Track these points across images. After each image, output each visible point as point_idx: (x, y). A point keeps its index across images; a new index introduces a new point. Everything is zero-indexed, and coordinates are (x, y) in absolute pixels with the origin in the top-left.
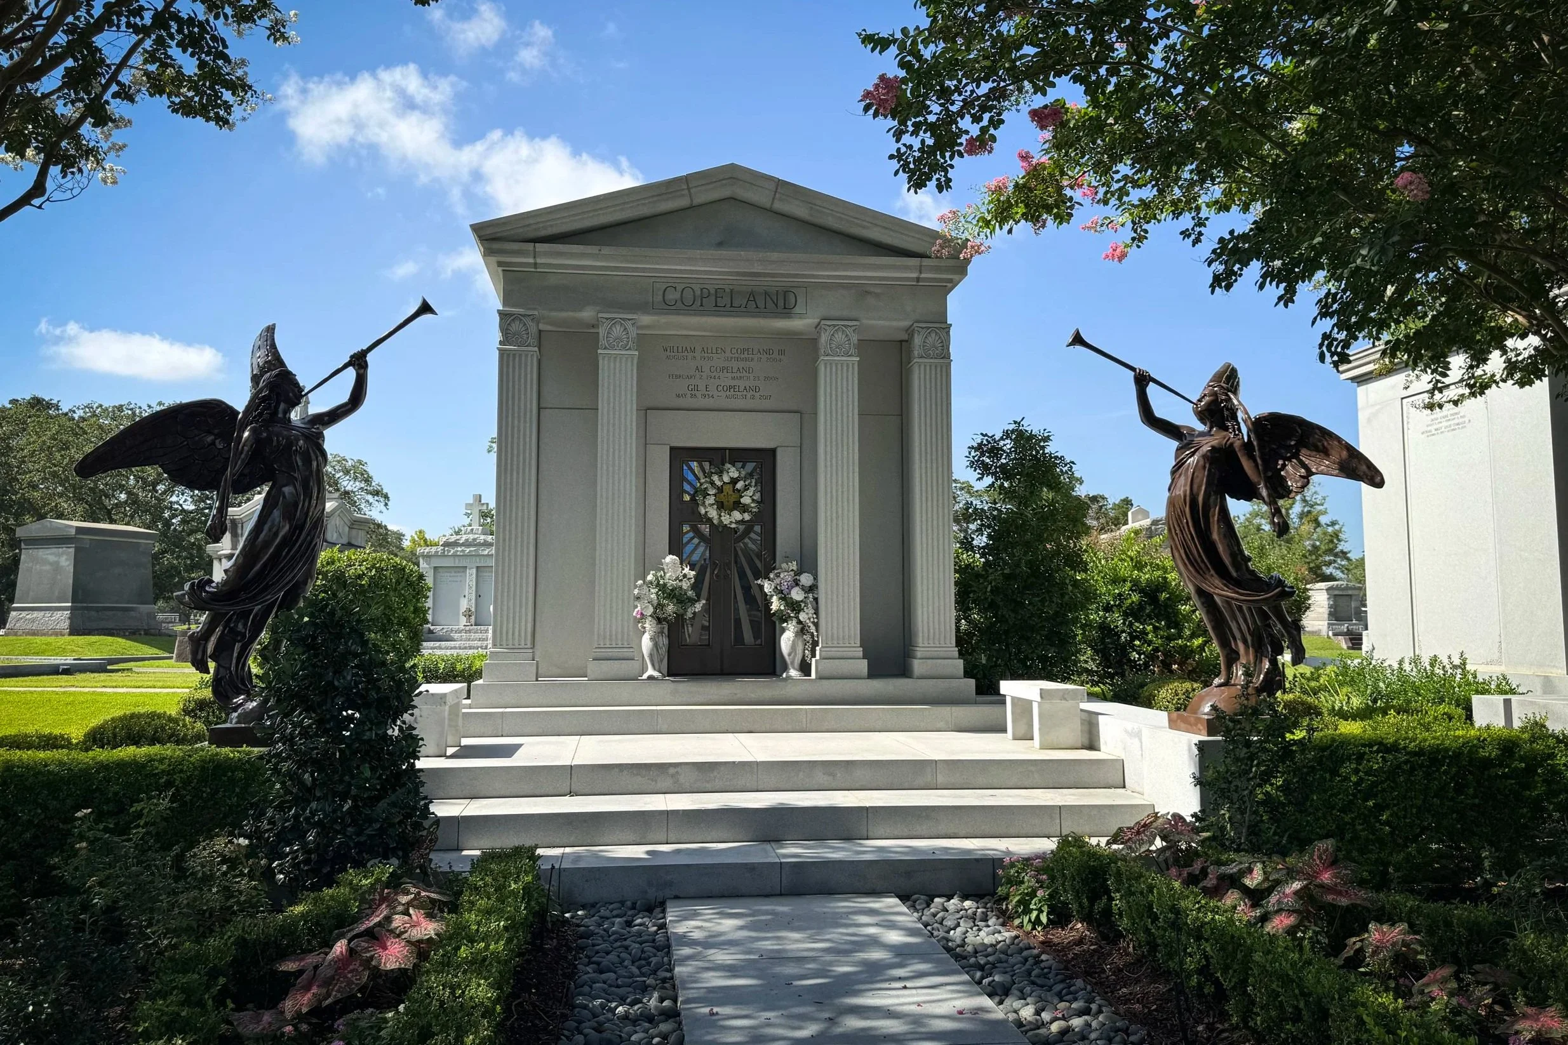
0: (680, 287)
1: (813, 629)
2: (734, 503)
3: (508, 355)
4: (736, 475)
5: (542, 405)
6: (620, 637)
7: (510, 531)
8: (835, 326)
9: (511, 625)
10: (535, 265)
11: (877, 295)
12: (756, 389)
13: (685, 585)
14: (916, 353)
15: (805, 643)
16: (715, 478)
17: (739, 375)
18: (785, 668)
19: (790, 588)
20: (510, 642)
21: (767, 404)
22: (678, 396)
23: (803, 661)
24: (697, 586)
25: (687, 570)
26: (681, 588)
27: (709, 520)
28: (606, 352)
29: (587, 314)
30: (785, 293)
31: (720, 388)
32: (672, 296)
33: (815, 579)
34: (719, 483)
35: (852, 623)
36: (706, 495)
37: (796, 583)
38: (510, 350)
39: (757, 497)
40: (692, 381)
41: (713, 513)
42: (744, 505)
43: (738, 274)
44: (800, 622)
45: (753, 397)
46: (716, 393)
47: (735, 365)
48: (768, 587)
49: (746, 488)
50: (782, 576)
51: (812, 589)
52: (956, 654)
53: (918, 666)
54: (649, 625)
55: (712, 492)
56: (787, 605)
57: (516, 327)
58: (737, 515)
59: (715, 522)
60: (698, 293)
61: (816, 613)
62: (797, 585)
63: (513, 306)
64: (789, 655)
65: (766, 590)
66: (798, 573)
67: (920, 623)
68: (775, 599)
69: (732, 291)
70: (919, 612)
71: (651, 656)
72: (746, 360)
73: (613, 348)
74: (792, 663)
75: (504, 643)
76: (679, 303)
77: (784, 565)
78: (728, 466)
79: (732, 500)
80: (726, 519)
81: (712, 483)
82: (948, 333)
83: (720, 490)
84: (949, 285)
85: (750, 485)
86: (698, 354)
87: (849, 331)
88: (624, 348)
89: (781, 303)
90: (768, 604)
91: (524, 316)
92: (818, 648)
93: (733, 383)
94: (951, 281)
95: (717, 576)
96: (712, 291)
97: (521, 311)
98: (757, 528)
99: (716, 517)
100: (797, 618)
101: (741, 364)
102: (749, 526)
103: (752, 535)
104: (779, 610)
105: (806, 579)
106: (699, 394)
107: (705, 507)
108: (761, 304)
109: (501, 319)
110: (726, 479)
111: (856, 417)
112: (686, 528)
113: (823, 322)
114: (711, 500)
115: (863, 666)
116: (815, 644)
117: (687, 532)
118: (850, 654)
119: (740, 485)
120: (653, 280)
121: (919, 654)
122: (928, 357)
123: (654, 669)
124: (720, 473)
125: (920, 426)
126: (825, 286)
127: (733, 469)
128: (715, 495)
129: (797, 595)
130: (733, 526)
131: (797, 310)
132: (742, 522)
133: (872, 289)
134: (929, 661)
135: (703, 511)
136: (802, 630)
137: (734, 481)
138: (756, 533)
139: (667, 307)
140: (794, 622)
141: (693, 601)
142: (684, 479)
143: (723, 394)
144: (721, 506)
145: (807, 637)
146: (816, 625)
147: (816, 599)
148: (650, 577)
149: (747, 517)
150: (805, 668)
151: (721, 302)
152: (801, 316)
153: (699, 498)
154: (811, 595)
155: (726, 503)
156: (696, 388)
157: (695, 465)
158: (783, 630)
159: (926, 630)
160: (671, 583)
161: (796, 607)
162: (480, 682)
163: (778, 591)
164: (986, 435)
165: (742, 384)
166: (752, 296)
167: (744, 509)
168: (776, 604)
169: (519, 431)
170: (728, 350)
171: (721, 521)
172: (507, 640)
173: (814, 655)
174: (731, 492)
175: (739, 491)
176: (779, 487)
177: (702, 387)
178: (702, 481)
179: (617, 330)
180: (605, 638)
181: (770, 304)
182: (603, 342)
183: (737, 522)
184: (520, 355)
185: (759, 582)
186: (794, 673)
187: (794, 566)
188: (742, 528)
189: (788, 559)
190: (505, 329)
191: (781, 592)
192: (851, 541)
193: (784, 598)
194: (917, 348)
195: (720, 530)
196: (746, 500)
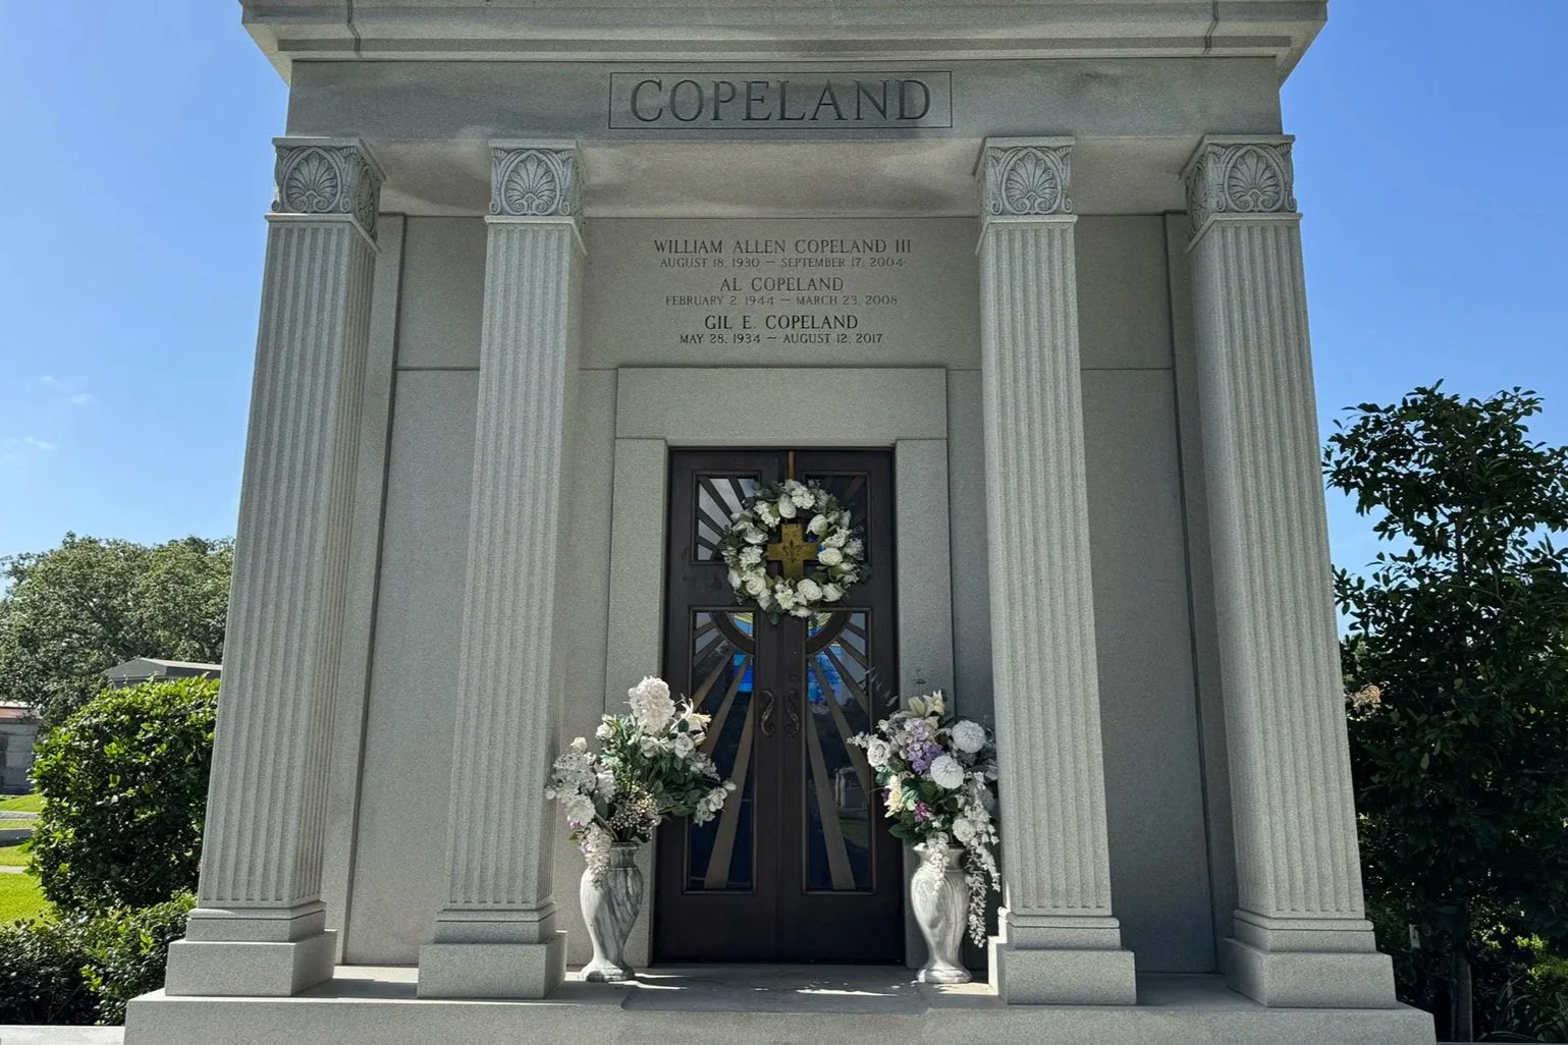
0: (668, 83)
1: (988, 862)
2: (807, 563)
3: (290, 232)
4: (807, 502)
5: (402, 364)
6: (504, 880)
7: (262, 621)
8: (1017, 149)
9: (247, 850)
10: (358, 44)
11: (1114, 82)
12: (849, 322)
13: (682, 748)
14: (1212, 203)
15: (971, 893)
16: (762, 508)
17: (812, 294)
18: (924, 958)
19: (928, 757)
20: (242, 893)
21: (870, 352)
22: (685, 339)
23: (966, 939)
24: (721, 747)
25: (689, 714)
26: (673, 755)
27: (751, 602)
28: (503, 219)
29: (467, 146)
30: (902, 87)
31: (773, 322)
32: (649, 101)
33: (990, 733)
34: (770, 520)
35: (1089, 856)
36: (740, 543)
37: (944, 744)
38: (292, 221)
39: (855, 548)
40: (717, 309)
41: (758, 585)
42: (828, 568)
43: (795, 46)
44: (954, 843)
45: (843, 338)
46: (764, 332)
47: (805, 274)
48: (877, 754)
49: (830, 531)
50: (908, 726)
51: (982, 759)
52: (1370, 939)
53: (1269, 971)
54: (596, 848)
55: (755, 538)
56: (922, 798)
57: (311, 172)
58: (810, 589)
59: (764, 604)
60: (709, 92)
61: (995, 821)
62: (947, 749)
63: (307, 131)
64: (933, 925)
65: (872, 762)
66: (947, 720)
67: (1267, 855)
68: (893, 783)
69: (783, 85)
70: (1263, 821)
71: (597, 922)
72: (828, 263)
73: (518, 211)
74: (941, 945)
75: (228, 893)
76: (667, 115)
77: (914, 702)
78: (791, 483)
79: (801, 557)
80: (785, 598)
81: (757, 521)
82: (1286, 156)
83: (774, 534)
84: (1282, 53)
85: (838, 523)
86: (727, 254)
87: (1051, 159)
88: (545, 210)
89: (893, 108)
90: (881, 794)
91: (329, 149)
92: (1002, 912)
93: (801, 310)
94: (1285, 41)
95: (769, 725)
96: (741, 88)
97: (324, 139)
98: (858, 620)
99: (765, 594)
100: (949, 831)
101: (819, 273)
102: (839, 613)
103: (847, 634)
104: (904, 810)
105: (967, 736)
106: (727, 335)
107: (741, 571)
108: (848, 111)
109: (280, 158)
110: (786, 511)
111: (1076, 380)
112: (703, 619)
113: (990, 143)
114: (752, 556)
115: (1121, 969)
116: (995, 900)
117: (706, 628)
118: (1087, 936)
119: (817, 524)
120: (610, 69)
121: (1270, 939)
122: (1243, 208)
123: (606, 957)
124: (773, 499)
125: (1233, 366)
126: (993, 67)
127: (801, 489)
128: (764, 546)
129: (945, 774)
130: (803, 613)
131: (930, 119)
132: (821, 605)
133: (1102, 69)
134: (1299, 958)
135: (736, 581)
136: (963, 861)
137: (803, 516)
138: (855, 630)
139: (640, 123)
140: (942, 841)
141: (705, 784)
142: (699, 515)
143: (780, 333)
144: (775, 569)
145: (974, 881)
146: (996, 851)
147: (993, 786)
148: (602, 731)
149: (832, 593)
150: (973, 962)
151: (758, 110)
152: (938, 131)
153: (728, 553)
154: (979, 776)
155: (788, 565)
156: (723, 322)
157: (723, 485)
158: (917, 861)
159: (1284, 875)
160: (651, 744)
161: (944, 805)
162: (157, 996)
163: (900, 763)
164: (1372, 408)
165: (819, 312)
166: (828, 94)
167: (826, 575)
168: (897, 798)
169: (300, 393)
170: (789, 245)
171: (775, 604)
172: (235, 887)
173: (992, 929)
174: (798, 541)
175: (814, 537)
176: (901, 529)
177: (736, 323)
178: (736, 516)
179: (530, 175)
180: (467, 887)
181: (867, 110)
182: (498, 199)
183: (811, 605)
184: (315, 232)
185: (857, 740)
186: (944, 972)
187: (936, 702)
188: (823, 619)
189: (923, 687)
190: (286, 181)
191: (908, 766)
192: (1076, 639)
193: (916, 782)
194: (1215, 191)
195: (775, 620)
196: (830, 556)
